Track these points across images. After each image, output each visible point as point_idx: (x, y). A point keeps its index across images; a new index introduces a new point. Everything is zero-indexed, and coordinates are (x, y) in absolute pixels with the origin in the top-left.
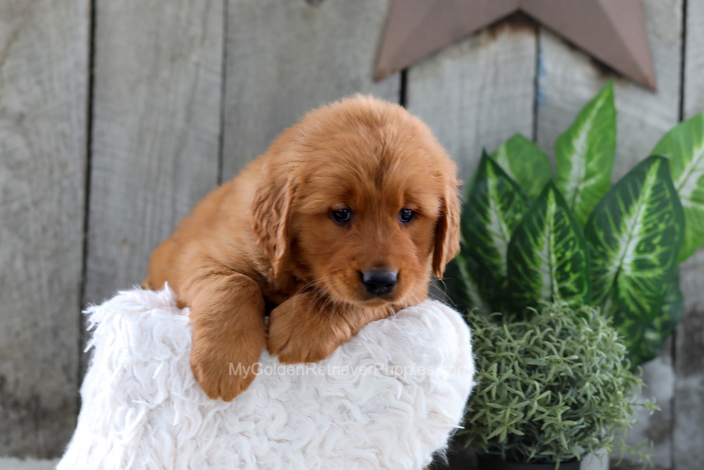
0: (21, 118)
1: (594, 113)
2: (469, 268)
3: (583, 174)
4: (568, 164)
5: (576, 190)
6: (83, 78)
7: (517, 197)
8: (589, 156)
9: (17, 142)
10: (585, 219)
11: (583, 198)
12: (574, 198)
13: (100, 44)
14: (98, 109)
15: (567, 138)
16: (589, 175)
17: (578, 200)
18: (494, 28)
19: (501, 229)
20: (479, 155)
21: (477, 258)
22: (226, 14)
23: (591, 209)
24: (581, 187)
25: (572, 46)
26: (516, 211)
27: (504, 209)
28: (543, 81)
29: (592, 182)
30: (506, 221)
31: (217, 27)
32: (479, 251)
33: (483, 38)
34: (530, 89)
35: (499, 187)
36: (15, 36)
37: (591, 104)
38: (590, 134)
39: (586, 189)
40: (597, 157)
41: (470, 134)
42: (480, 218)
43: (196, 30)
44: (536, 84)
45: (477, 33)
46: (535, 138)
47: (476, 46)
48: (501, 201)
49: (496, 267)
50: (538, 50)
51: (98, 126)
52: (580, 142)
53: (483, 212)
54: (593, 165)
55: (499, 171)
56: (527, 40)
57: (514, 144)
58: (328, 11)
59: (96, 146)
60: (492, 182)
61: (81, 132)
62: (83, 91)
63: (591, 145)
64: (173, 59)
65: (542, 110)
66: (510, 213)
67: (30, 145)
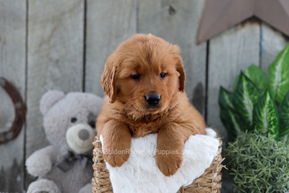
0: (57, 61)
1: (284, 55)
2: (236, 118)
3: (280, 79)
4: (274, 76)
5: (278, 86)
6: (81, 45)
7: (255, 89)
8: (283, 72)
9: (56, 71)
10: (282, 98)
11: (281, 89)
12: (277, 90)
13: (88, 32)
14: (88, 57)
15: (273, 66)
16: (283, 80)
17: (279, 90)
18: (243, 23)
19: (249, 102)
20: (239, 73)
21: (239, 114)
22: (138, 19)
23: (285, 94)
24: (280, 85)
25: (274, 29)
26: (255, 95)
27: (250, 94)
28: (263, 44)
29: (284, 83)
30: (251, 99)
31: (134, 24)
32: (240, 111)
33: (239, 27)
34: (258, 47)
35: (248, 86)
36: (55, 29)
37: (282, 52)
38: (282, 64)
39: (282, 86)
40: (286, 73)
41: (234, 65)
42: (240, 98)
43: (126, 26)
44: (260, 45)
45: (236, 25)
46: (260, 66)
47: (236, 30)
48: (249, 91)
49: (247, 118)
50: (261, 32)
51: (88, 64)
52: (279, 67)
53: (241, 96)
54: (284, 76)
55: (247, 79)
56: (256, 28)
57: (251, 68)
58: (178, 17)
59: (87, 72)
60: (245, 83)
61: (81, 67)
62: (82, 50)
63: (283, 68)
64: (117, 37)
65: (263, 55)
66: (252, 96)
67: (61, 72)
